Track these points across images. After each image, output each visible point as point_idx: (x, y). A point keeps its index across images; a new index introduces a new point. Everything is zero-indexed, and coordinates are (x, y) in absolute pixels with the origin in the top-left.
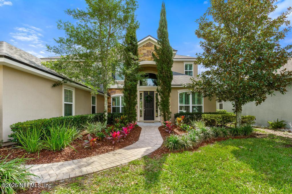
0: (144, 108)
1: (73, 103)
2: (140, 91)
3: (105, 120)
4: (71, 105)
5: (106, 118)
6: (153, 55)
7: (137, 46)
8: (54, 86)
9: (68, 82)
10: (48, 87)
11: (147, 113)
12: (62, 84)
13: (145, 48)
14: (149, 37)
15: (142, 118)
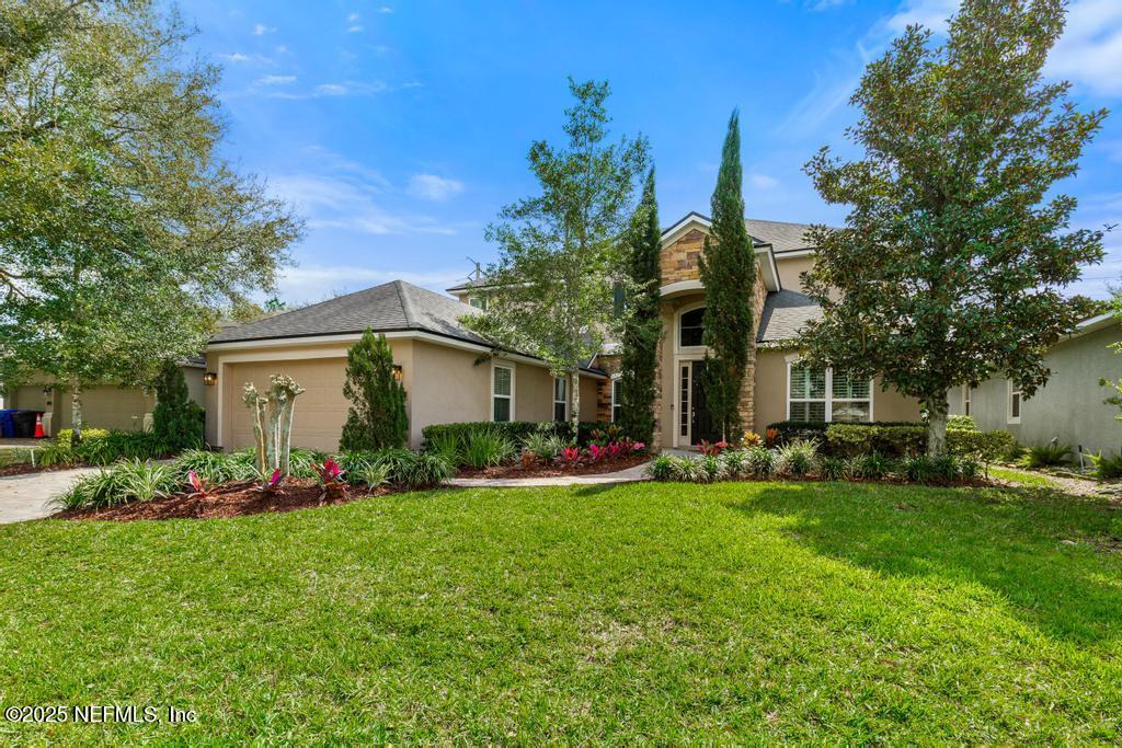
0: (693, 411)
1: (512, 397)
2: (680, 362)
3: (573, 434)
4: (508, 400)
5: (575, 430)
6: (701, 264)
7: (660, 246)
8: (477, 363)
9: (501, 353)
10: (465, 365)
11: (701, 423)
12: (490, 358)
13: (683, 246)
14: (693, 218)
15: (687, 440)
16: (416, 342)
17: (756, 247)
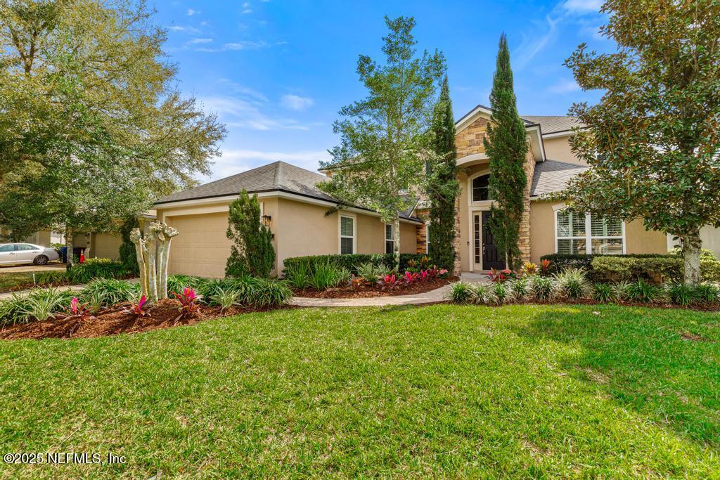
0: (483, 246)
1: (354, 237)
2: (473, 212)
4: (352, 239)
5: (397, 260)
6: (486, 143)
8: (327, 214)
9: (344, 207)
10: (319, 216)
11: (489, 255)
12: (336, 211)
13: (473, 130)
14: (480, 109)
15: (480, 266)
16: (280, 199)
17: (527, 127)
